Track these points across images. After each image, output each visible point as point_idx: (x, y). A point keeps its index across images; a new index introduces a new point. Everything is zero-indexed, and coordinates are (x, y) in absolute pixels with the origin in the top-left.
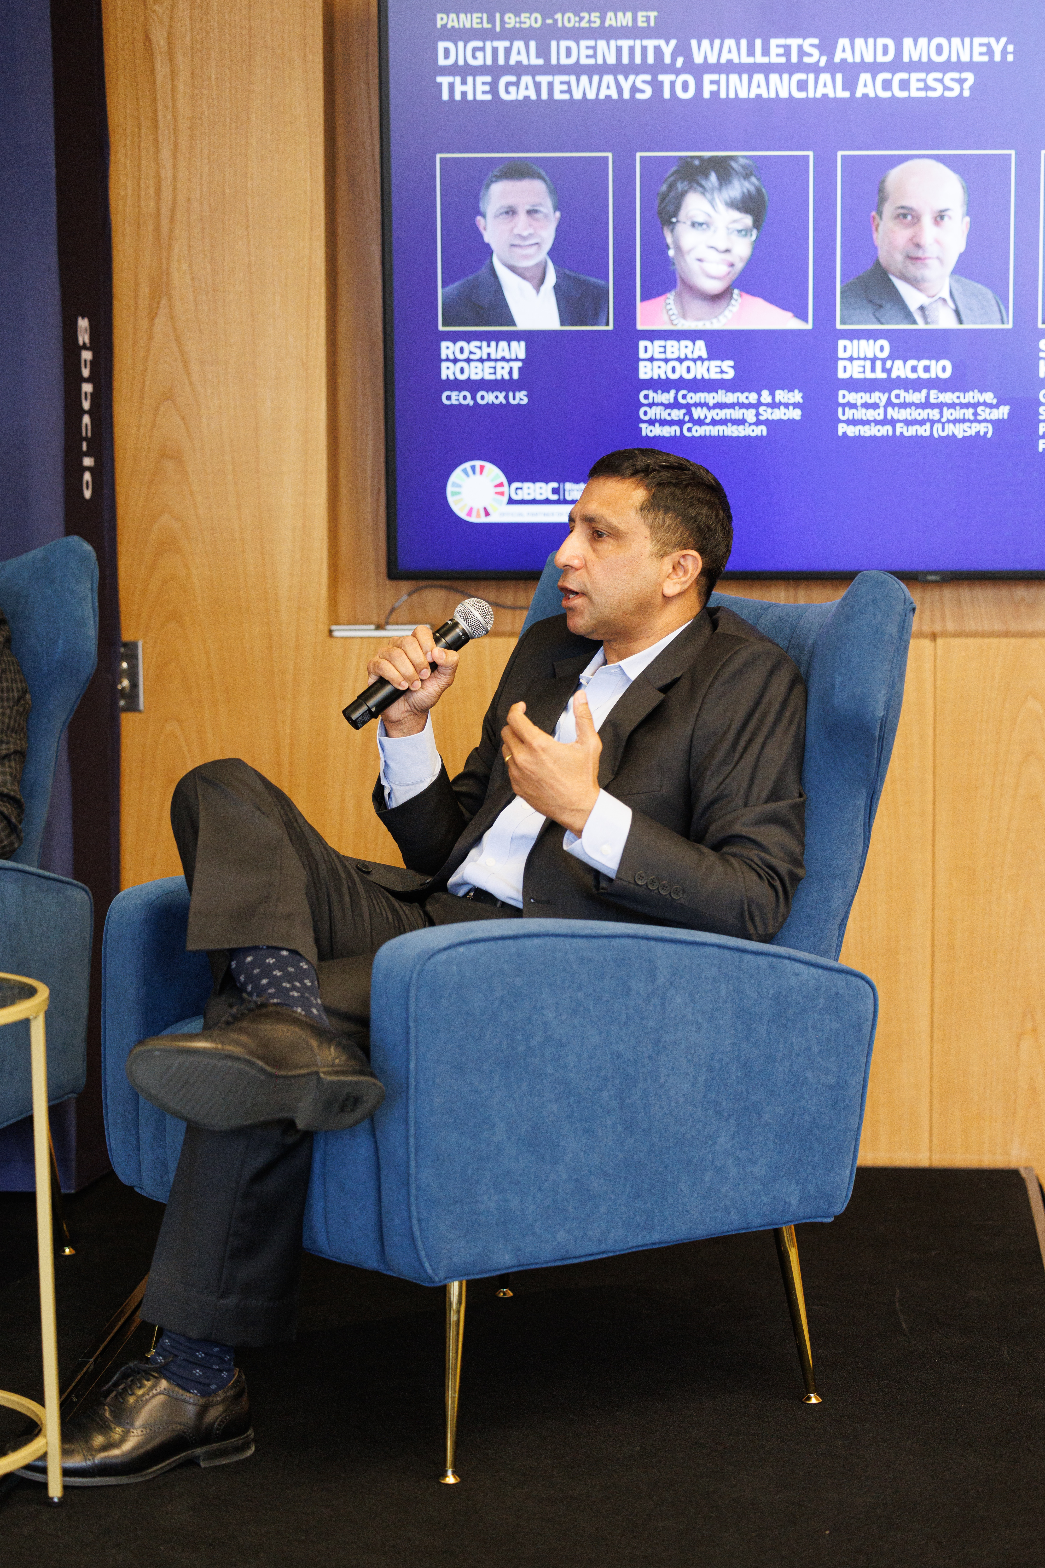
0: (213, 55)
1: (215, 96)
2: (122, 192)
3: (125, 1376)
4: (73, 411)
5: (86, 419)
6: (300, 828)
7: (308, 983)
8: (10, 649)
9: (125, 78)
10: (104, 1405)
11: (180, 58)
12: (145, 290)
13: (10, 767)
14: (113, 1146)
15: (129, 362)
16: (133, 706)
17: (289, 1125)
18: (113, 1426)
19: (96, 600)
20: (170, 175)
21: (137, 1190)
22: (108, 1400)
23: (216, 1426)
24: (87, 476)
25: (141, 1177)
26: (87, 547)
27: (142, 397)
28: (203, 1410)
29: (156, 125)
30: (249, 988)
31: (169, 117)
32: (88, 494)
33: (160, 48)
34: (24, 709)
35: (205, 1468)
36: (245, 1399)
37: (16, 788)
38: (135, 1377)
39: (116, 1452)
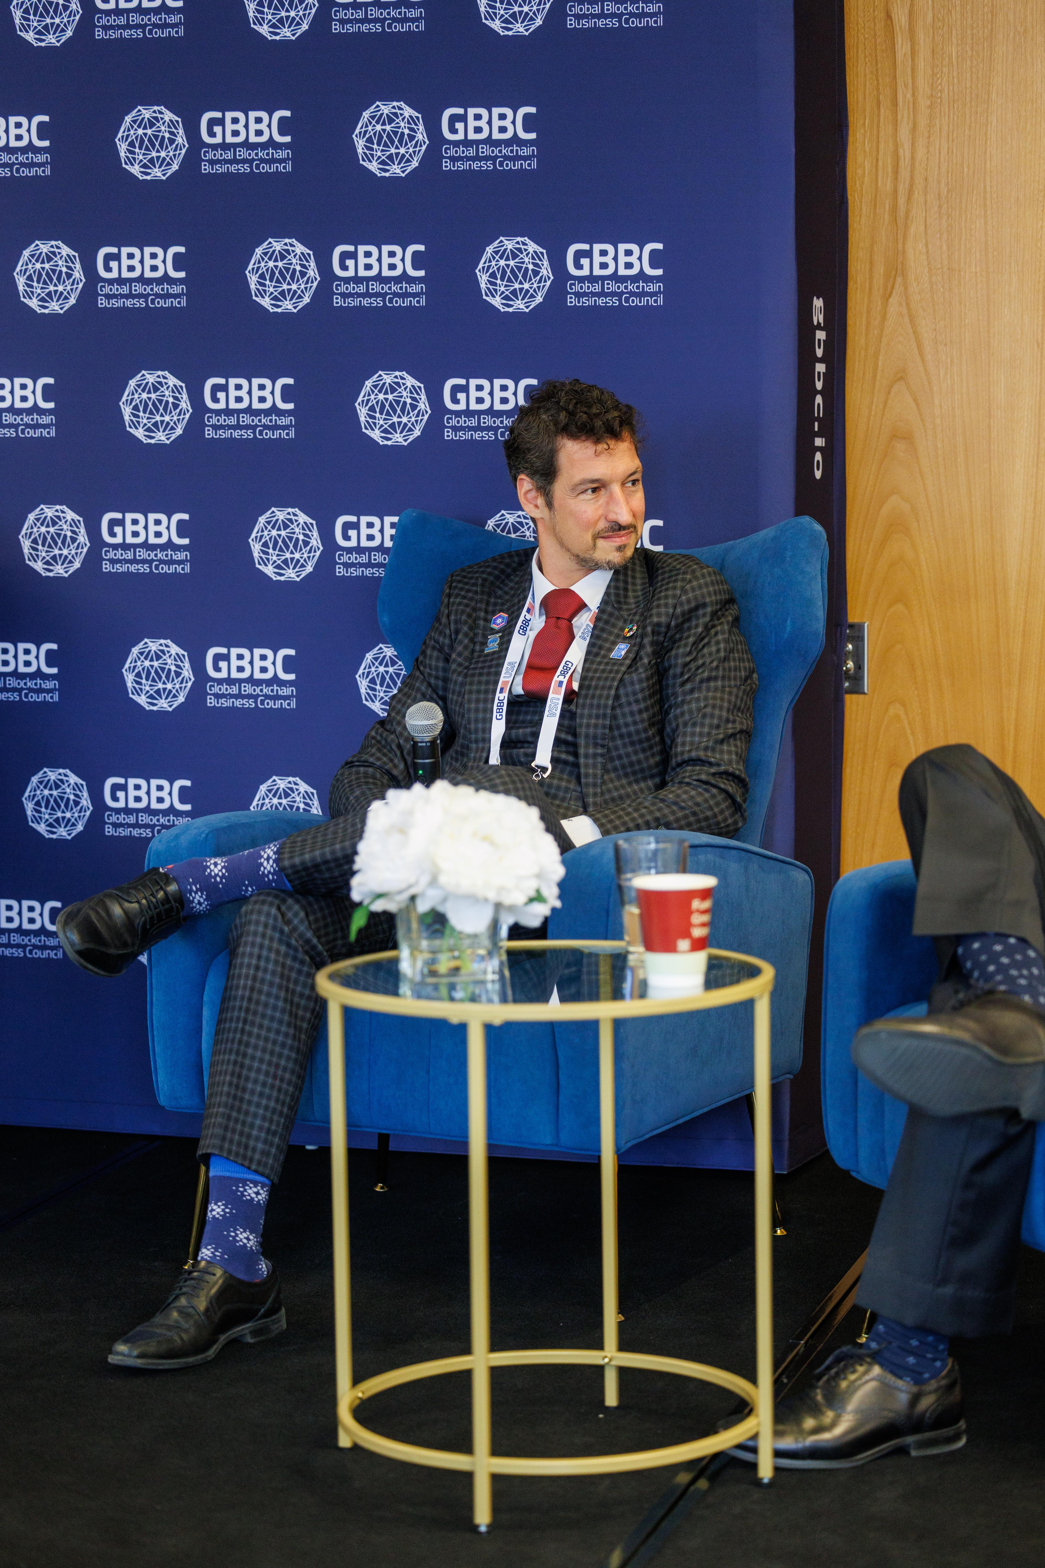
0: (954, 32)
1: (955, 74)
2: (859, 171)
3: (838, 1360)
4: (805, 391)
5: (819, 399)
6: (1029, 815)
7: (1035, 971)
8: (738, 627)
9: (865, 57)
10: (817, 1388)
11: (921, 36)
12: (880, 269)
13: (736, 746)
14: (831, 1127)
15: (863, 341)
16: (857, 688)
17: (1012, 1114)
18: (824, 1409)
19: (826, 581)
20: (908, 154)
21: (854, 1174)
22: (821, 1383)
23: (928, 1415)
24: (818, 456)
25: (857, 1161)
26: (818, 527)
27: (874, 377)
28: (915, 1399)
29: (895, 103)
30: (976, 974)
31: (909, 96)
32: (818, 474)
33: (900, 27)
34: (751, 688)
35: (917, 1458)
36: (957, 1390)
37: (742, 768)
38: (849, 1361)
39: (826, 1436)
